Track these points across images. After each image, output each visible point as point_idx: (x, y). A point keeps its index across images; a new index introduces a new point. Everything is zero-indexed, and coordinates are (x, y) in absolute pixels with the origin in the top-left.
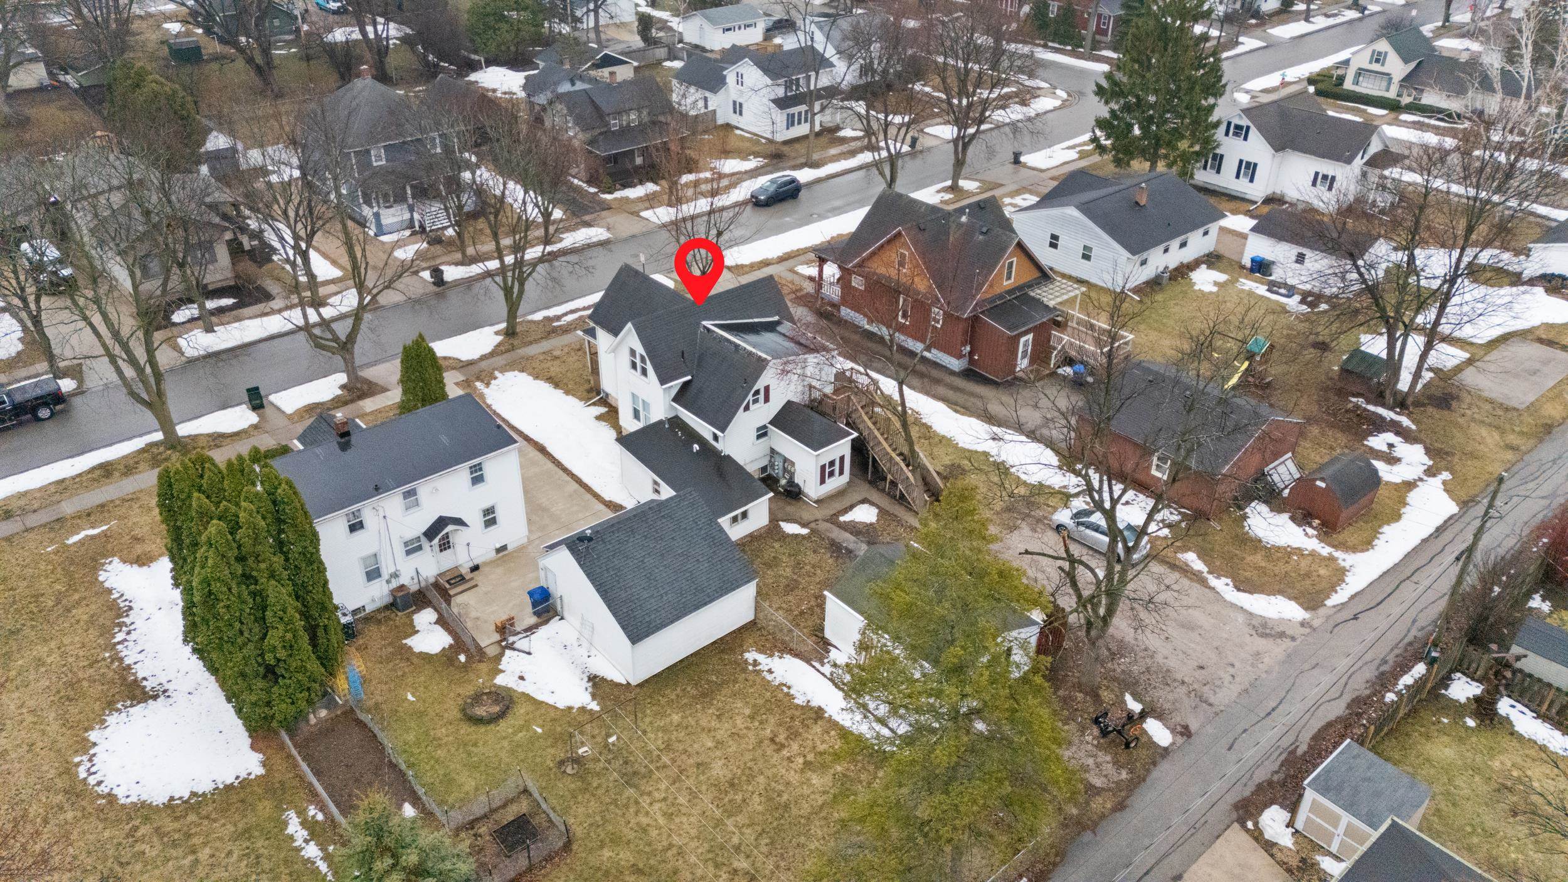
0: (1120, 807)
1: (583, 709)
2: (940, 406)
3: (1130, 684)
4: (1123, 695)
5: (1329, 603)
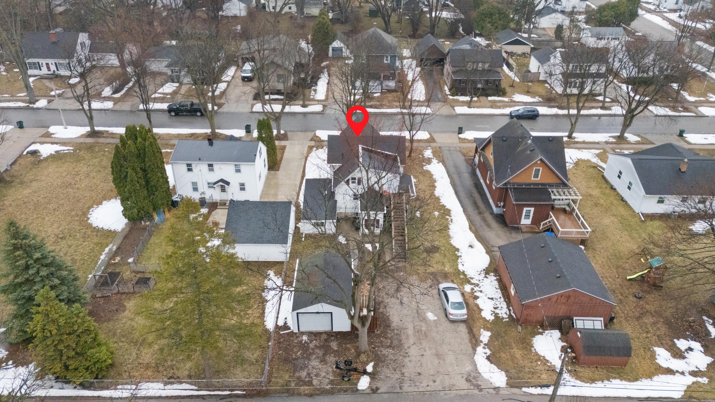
0: (311, 395)
2: (466, 223)
3: (379, 360)
4: (371, 361)
5: (524, 389)
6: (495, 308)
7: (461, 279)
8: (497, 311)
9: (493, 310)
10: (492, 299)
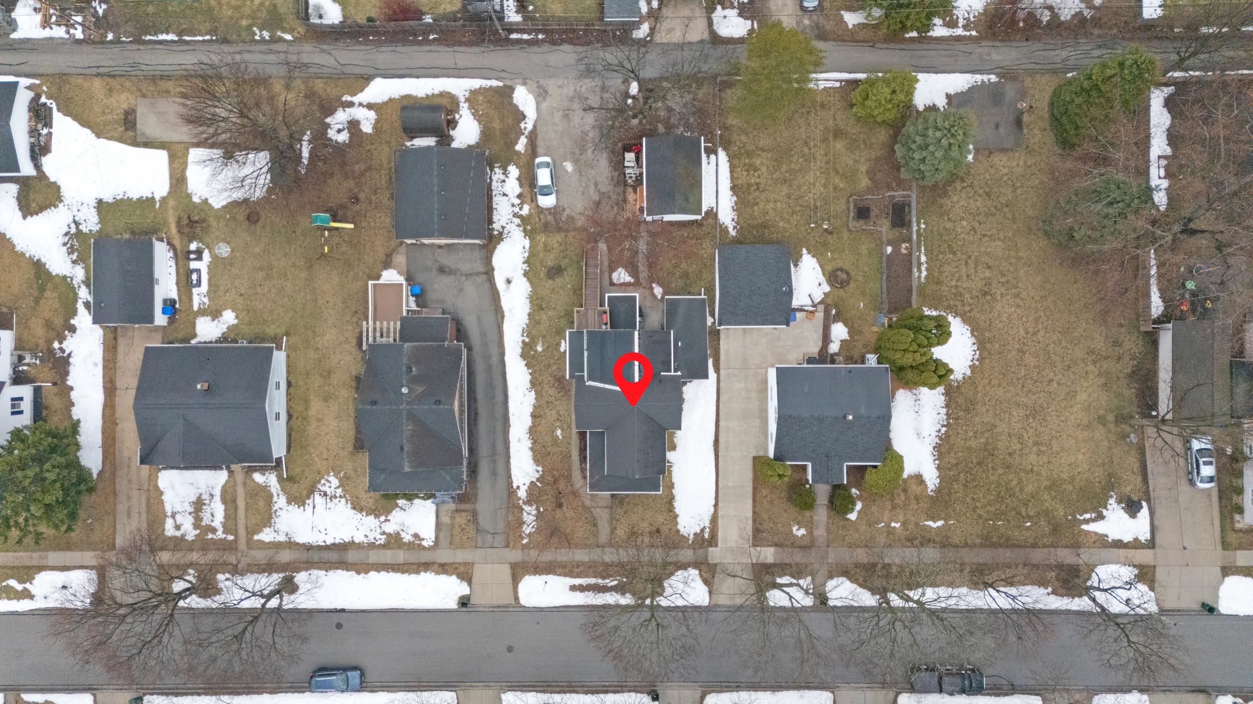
1: (809, 253)
6: (504, 181)
7: (529, 223)
8: (503, 177)
9: (506, 179)
10: (504, 195)
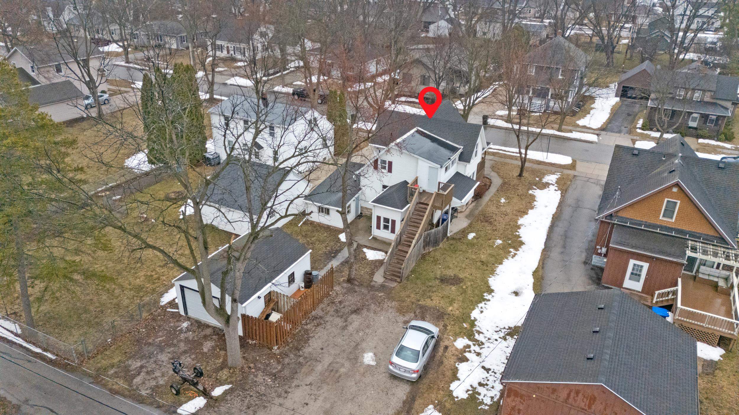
3: (241, 386)
4: (230, 383)
6: (480, 384)
7: (462, 328)
8: (480, 389)
9: (476, 385)
10: (488, 370)
